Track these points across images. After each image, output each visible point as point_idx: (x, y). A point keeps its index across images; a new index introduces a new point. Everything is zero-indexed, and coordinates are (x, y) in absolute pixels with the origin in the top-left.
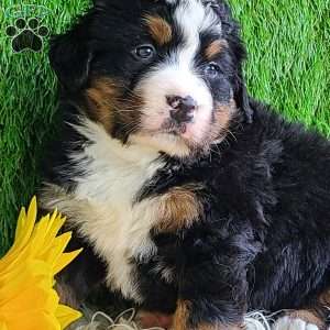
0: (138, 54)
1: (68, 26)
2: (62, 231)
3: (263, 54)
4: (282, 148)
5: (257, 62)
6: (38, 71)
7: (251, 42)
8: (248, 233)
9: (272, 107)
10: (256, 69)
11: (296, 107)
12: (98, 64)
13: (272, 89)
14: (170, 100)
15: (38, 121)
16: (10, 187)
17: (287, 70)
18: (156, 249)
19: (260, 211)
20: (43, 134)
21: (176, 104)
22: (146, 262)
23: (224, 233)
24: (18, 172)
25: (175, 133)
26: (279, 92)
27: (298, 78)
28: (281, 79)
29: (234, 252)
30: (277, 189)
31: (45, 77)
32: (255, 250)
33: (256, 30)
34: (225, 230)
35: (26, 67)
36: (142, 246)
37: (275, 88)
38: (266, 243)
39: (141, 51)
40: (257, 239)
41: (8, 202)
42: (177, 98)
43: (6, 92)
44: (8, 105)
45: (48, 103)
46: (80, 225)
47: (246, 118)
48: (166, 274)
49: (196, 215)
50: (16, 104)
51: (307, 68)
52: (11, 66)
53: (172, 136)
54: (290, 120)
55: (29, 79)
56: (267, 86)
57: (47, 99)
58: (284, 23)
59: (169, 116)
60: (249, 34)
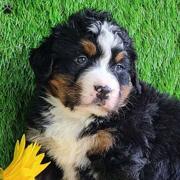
0: (78, 61)
1: (40, 42)
2: (39, 153)
3: (147, 56)
4: (158, 108)
5: (143, 61)
6: (25, 67)
7: (140, 50)
8: (140, 153)
9: (152, 86)
10: (143, 65)
11: (165, 85)
12: (57, 66)
13: (152, 75)
14: (96, 88)
15: (25, 93)
16: (10, 130)
17: (160, 65)
18: (90, 162)
19: (146, 141)
20: (27, 101)
21: (100, 90)
22: (85, 169)
23: (127, 154)
24: (14, 121)
25: (99, 105)
26: (155, 77)
27: (166, 69)
28: (157, 69)
29: (132, 164)
30: (155, 130)
31: (29, 70)
32: (144, 163)
33: (143, 43)
34: (127, 152)
35: (18, 64)
36: (83, 161)
37: (153, 75)
38: (150, 159)
39: (80, 60)
40: (145, 156)
41: (9, 138)
42: (100, 87)
43: (7, 78)
44: (9, 85)
45: (30, 84)
46: (48, 150)
47: (138, 91)
48: (95, 176)
49: (112, 144)
50: (13, 85)
51: (171, 64)
52: (10, 64)
53: (98, 107)
54: (162, 92)
55: (20, 71)
56: (149, 74)
57: (30, 82)
58: (158, 39)
59: (95, 96)
60: (139, 46)
